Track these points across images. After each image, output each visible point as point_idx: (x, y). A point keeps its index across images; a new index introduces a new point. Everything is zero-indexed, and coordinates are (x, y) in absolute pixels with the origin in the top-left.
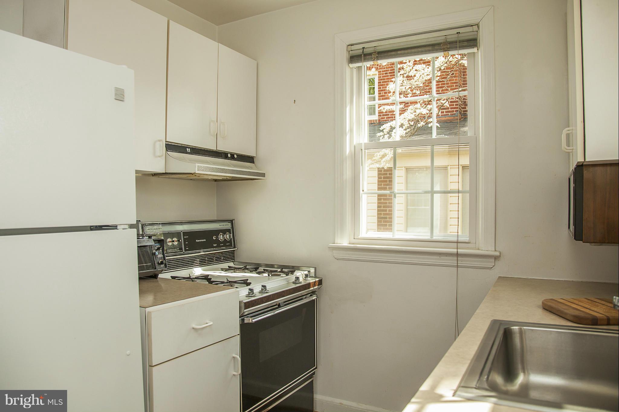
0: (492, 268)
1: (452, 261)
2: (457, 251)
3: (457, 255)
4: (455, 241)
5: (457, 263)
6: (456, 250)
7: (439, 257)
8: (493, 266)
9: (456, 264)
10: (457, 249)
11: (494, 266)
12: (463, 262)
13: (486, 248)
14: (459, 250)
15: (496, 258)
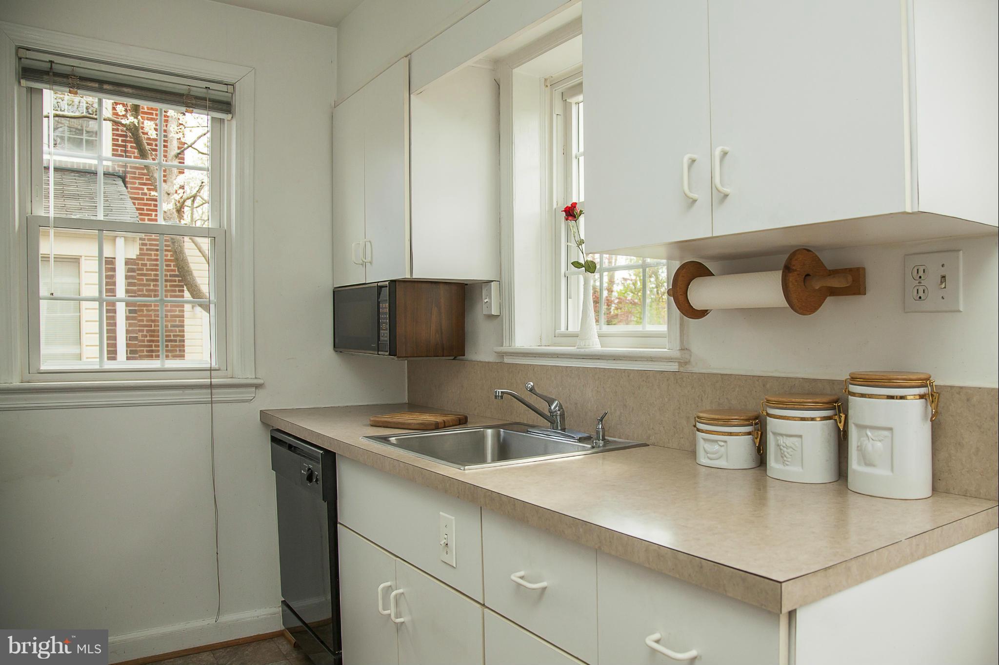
0: (252, 400)
1: (204, 395)
2: (211, 382)
3: (211, 386)
4: (207, 368)
5: (212, 398)
6: (209, 380)
7: (181, 392)
8: (252, 398)
9: (210, 399)
10: (211, 378)
11: (254, 397)
12: (219, 395)
13: (245, 375)
14: (212, 380)
15: (258, 386)
